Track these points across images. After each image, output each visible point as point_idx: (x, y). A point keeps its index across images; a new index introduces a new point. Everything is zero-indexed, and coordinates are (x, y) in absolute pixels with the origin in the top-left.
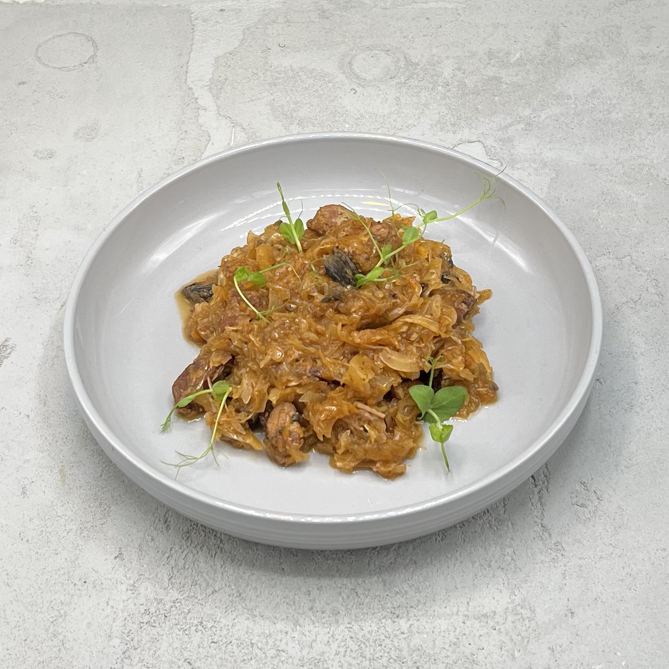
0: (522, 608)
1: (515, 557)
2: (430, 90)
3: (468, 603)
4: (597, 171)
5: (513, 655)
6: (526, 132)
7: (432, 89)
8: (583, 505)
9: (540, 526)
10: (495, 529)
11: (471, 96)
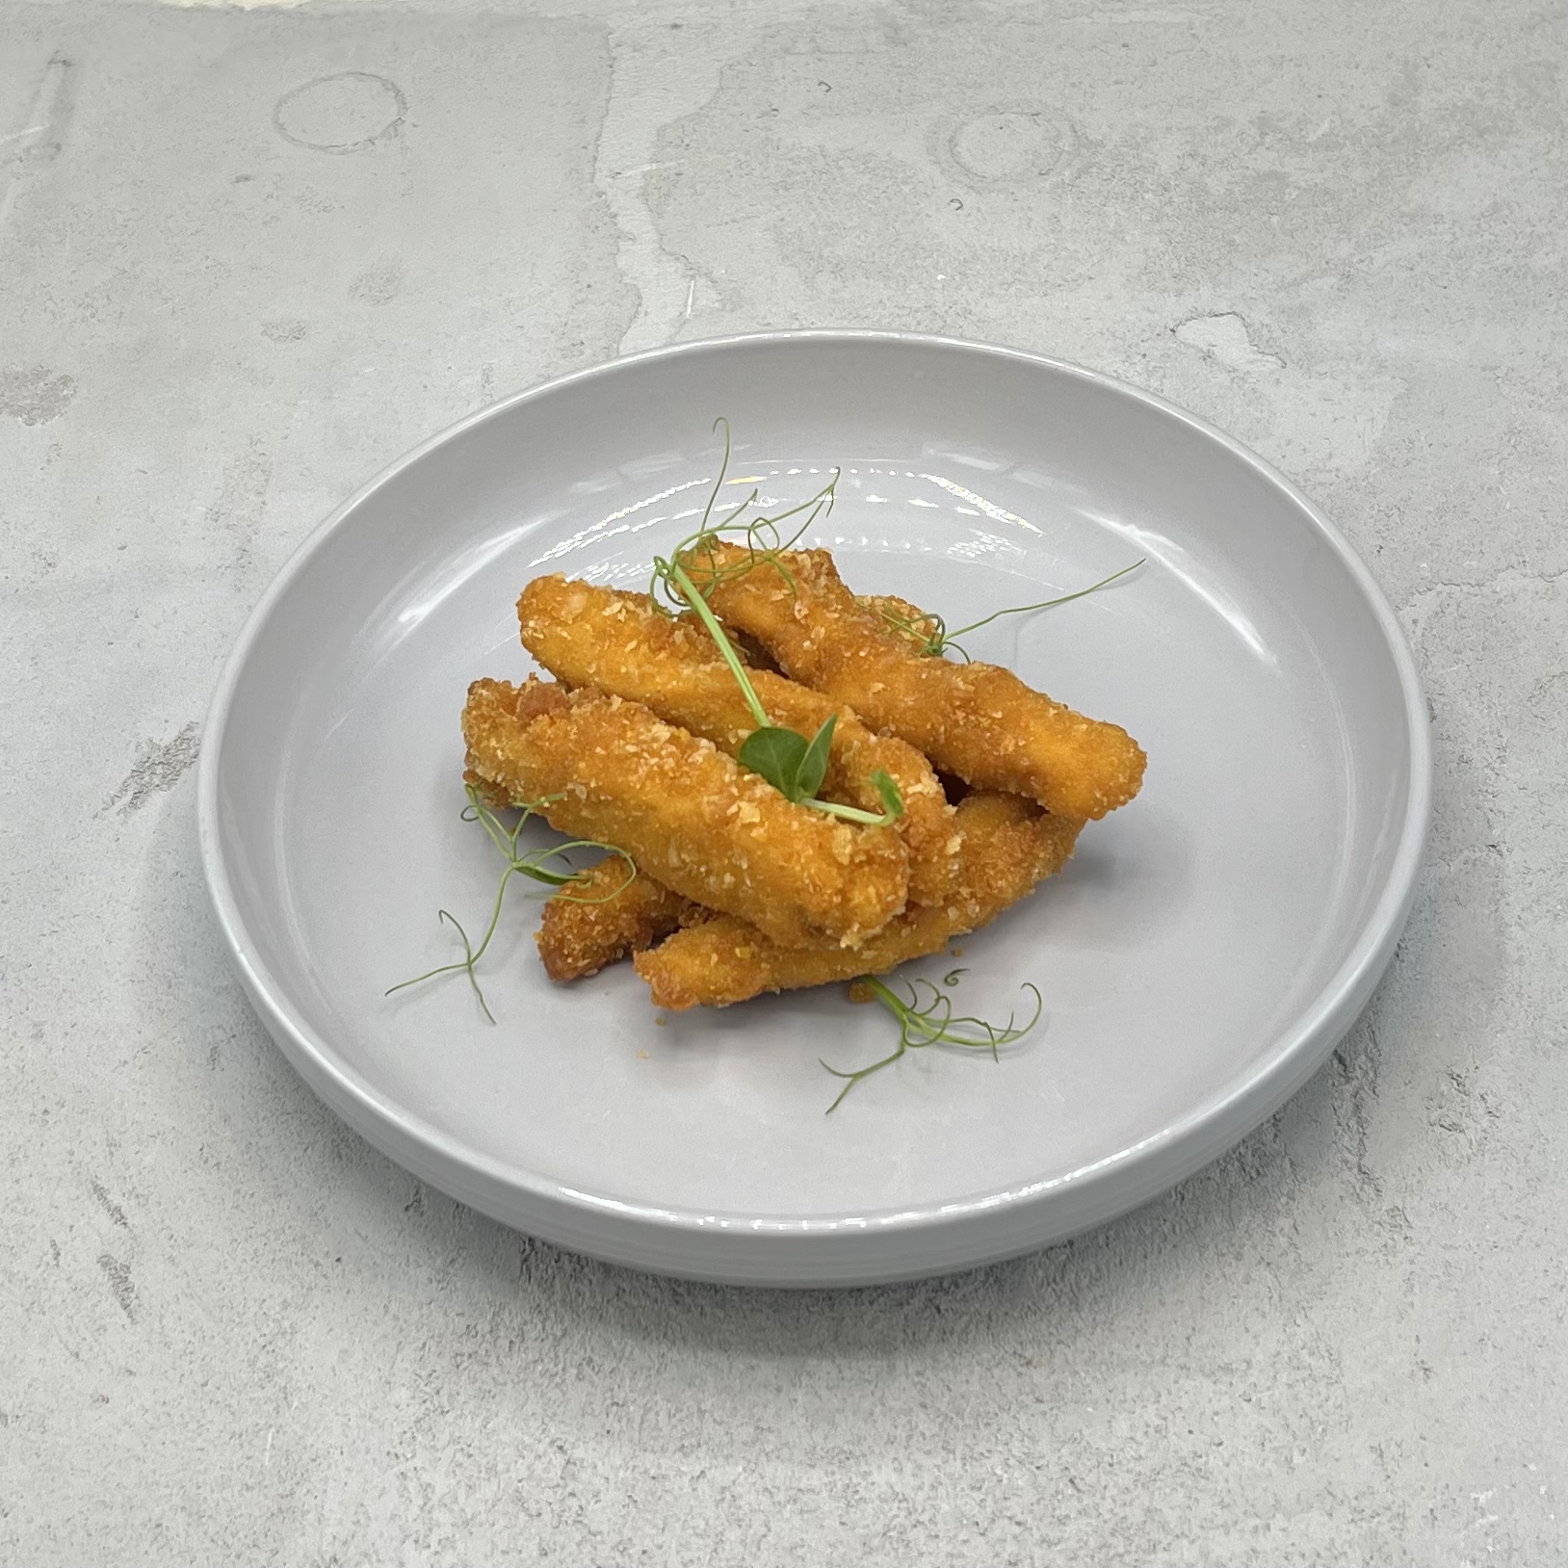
0: (1311, 1354)
1: (1296, 1240)
2: (1127, 199)
3: (1188, 1339)
4: (1499, 381)
5: (1289, 1461)
6: (1342, 294)
7: (1132, 198)
8: (1453, 1127)
9: (1355, 1170)
10: (1254, 1175)
11: (1218, 215)
